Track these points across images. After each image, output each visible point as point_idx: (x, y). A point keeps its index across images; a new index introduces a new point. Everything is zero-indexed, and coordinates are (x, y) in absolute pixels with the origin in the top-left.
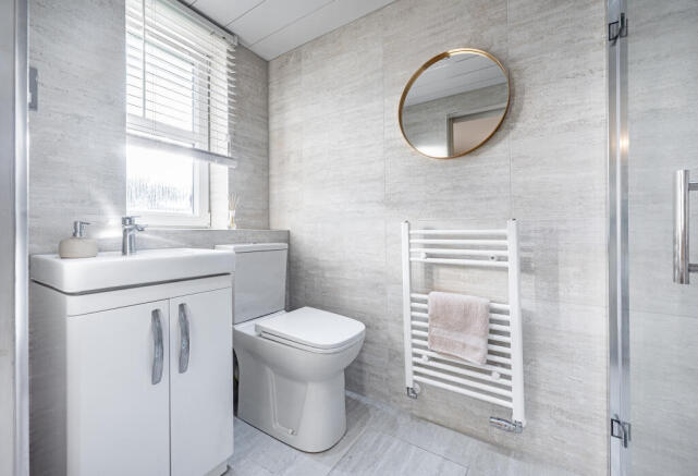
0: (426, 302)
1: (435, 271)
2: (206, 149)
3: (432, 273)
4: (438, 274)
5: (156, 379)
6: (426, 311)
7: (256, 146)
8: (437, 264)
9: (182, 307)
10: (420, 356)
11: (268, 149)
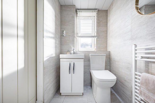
0: (140, 76)
1: (150, 65)
2: (94, 36)
3: (148, 66)
4: (151, 66)
5: (70, 73)
6: (139, 79)
7: (104, 32)
8: (151, 62)
9: (74, 63)
10: (138, 97)
11: (107, 32)
